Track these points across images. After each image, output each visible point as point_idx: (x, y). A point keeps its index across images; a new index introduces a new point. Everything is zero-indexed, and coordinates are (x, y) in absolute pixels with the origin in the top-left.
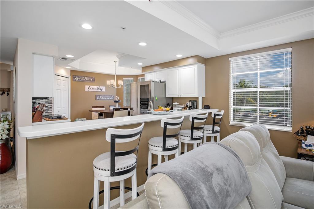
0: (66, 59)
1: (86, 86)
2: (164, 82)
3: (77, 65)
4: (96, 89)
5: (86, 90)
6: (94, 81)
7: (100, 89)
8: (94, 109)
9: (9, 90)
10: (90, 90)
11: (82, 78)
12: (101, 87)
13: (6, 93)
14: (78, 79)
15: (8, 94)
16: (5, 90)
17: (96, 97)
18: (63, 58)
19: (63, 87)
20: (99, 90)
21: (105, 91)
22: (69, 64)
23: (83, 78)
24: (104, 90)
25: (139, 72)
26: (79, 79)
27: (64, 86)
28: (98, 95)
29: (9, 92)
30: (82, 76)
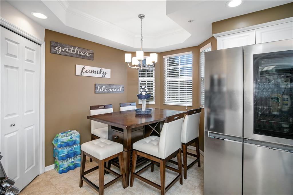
1: (76, 65)
4: (94, 72)
5: (78, 73)
7: (102, 73)
8: (94, 112)
10: (85, 74)
11: (70, 50)
12: (104, 70)
14: (62, 51)
17: (96, 88)
19: (26, 62)
20: (100, 76)
21: (110, 77)
23: (72, 49)
24: (109, 75)
26: (64, 50)
27: (27, 60)
28: (99, 85)
30: (69, 45)
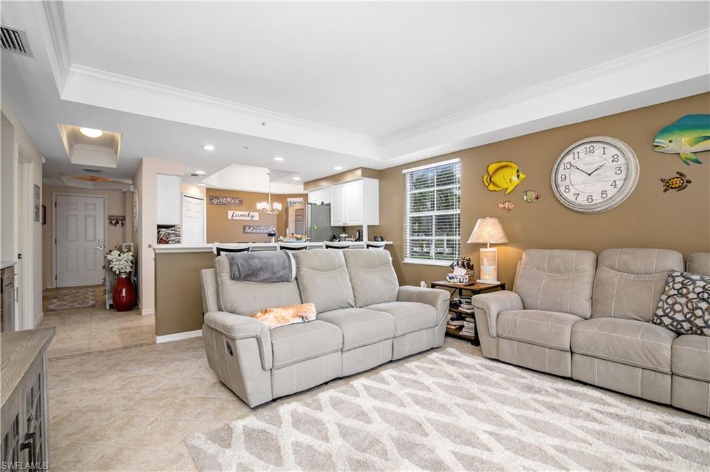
0: (196, 175)
1: (229, 212)
2: (329, 205)
3: (215, 182)
4: (243, 216)
5: (230, 217)
6: (241, 204)
7: (250, 216)
9: (124, 218)
10: (235, 218)
11: (223, 200)
12: (252, 213)
13: (120, 222)
14: (217, 202)
15: (123, 224)
16: (119, 218)
17: (245, 229)
18: (193, 175)
19: (196, 213)
20: (248, 219)
21: (258, 219)
22: (203, 181)
23: (225, 199)
24: (256, 218)
25: (300, 189)
26: (219, 201)
28: (248, 226)
29: (124, 222)
30: (222, 197)
